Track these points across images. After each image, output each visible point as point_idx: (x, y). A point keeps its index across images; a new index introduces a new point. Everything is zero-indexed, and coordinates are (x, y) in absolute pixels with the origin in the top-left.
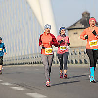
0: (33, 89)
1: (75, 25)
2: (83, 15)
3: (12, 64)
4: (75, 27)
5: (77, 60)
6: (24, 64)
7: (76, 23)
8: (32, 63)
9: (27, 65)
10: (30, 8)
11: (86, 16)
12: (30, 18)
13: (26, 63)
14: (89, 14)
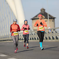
0: (12, 55)
2: (41, 10)
4: (37, 18)
6: (6, 40)
8: (11, 40)
10: (9, 7)
11: (43, 11)
12: (9, 13)
13: (7, 40)
14: (45, 10)
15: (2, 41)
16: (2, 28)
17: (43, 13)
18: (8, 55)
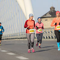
0: (20, 54)
1: (45, 15)
2: (51, 9)
3: (8, 39)
4: (46, 16)
5: (47, 36)
6: (14, 39)
7: (46, 14)
8: (19, 38)
9: (16, 40)
10: (18, 4)
11: (53, 9)
12: (18, 11)
14: (54, 8)
15: (10, 39)
16: (10, 26)
17: (53, 11)
18: (16, 53)
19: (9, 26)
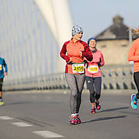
1: (102, 34)
9: (34, 91)
10: (39, 10)
11: (119, 21)
13: (32, 89)
14: (122, 19)
17: (119, 26)
19: (18, 60)
